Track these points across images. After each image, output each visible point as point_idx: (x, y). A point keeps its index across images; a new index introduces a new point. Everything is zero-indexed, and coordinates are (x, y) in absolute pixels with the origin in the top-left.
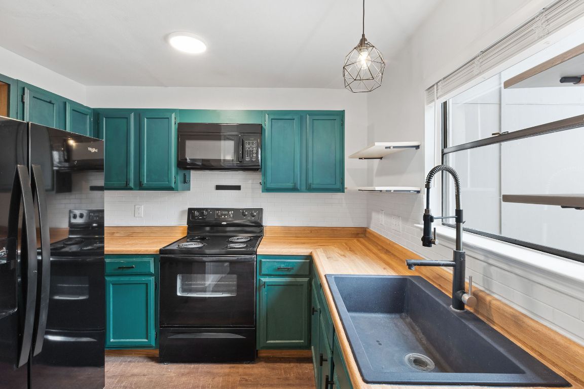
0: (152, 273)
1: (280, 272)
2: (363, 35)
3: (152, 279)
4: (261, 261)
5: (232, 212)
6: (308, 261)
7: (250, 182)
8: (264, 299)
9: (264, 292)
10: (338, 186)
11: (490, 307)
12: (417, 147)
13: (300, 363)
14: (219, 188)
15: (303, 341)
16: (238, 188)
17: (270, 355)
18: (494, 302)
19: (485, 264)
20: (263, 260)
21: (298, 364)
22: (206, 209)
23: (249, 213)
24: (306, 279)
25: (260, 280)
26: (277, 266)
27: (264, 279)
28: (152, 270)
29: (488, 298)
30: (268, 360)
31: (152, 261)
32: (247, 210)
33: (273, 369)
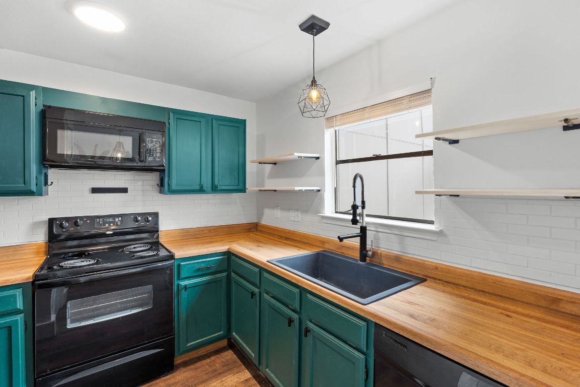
0: (20, 309)
1: (200, 272)
2: (314, 77)
3: (20, 318)
4: (179, 266)
5: (120, 219)
6: (226, 256)
7: (140, 183)
8: (183, 304)
9: (184, 295)
10: (241, 187)
11: (381, 256)
12: (318, 158)
13: (219, 354)
14: (95, 190)
15: (222, 332)
16: (125, 190)
17: (187, 359)
18: (383, 253)
19: (375, 232)
20: (182, 263)
21: (218, 356)
22: (81, 218)
23: (142, 218)
24: (225, 274)
25: (178, 285)
26: (197, 267)
27: (183, 283)
28: (20, 305)
29: (379, 252)
30: (185, 364)
31: (18, 293)
32: (140, 214)
33: (196, 369)
